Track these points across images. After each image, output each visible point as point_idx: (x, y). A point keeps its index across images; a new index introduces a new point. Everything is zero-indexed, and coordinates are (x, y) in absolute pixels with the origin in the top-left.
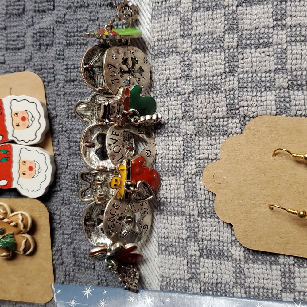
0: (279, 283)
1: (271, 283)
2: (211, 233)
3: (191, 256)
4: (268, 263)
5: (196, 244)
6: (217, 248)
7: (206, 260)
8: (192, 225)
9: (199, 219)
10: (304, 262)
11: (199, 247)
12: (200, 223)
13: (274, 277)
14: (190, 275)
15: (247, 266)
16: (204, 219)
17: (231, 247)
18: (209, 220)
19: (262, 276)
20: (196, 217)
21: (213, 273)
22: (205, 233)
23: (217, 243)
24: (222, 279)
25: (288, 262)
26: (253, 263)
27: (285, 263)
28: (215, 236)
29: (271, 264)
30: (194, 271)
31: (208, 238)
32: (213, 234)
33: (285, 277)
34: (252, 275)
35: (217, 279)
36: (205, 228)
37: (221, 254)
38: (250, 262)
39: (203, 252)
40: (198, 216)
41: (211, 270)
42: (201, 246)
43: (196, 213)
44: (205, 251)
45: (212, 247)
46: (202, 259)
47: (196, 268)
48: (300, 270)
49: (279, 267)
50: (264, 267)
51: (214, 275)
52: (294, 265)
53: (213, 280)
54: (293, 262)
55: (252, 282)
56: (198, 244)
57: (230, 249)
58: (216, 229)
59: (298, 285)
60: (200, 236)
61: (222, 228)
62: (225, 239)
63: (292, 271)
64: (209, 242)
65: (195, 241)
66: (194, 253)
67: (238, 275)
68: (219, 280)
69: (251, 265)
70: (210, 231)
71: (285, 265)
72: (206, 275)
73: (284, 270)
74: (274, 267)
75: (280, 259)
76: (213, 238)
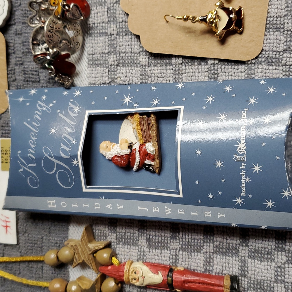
0: (172, 79)
1: (166, 79)
2: (126, 47)
3: (111, 66)
4: (164, 65)
5: (115, 56)
6: (130, 58)
7: (122, 68)
8: (113, 42)
9: (118, 37)
10: (189, 61)
11: (117, 58)
12: (118, 40)
13: (168, 75)
14: (110, 80)
15: (150, 68)
16: (121, 37)
17: (140, 56)
18: (125, 37)
19: (160, 75)
20: (115, 36)
21: (126, 77)
22: (122, 47)
23: (130, 54)
24: (132, 81)
25: (178, 62)
26: (154, 66)
27: (176, 63)
28: (128, 49)
29: (166, 65)
30: (112, 76)
31: (124, 51)
32: (127, 48)
33: (176, 74)
34: (153, 75)
35: (129, 81)
36: (121, 43)
37: (133, 62)
38: (152, 66)
39: (120, 62)
40: (117, 35)
41: (125, 75)
42: (118, 58)
43: (115, 32)
44: (121, 61)
45: (126, 58)
46: (119, 68)
47: (114, 75)
48: (186, 68)
49: (171, 67)
50: (162, 68)
51: (127, 78)
52: (181, 64)
53: (126, 82)
54: (181, 62)
55: (153, 80)
56: (116, 56)
57: (139, 58)
58: (130, 44)
59: (184, 78)
60: (118, 50)
61: (134, 42)
62: (135, 51)
63: (181, 69)
64: (124, 54)
65: (114, 54)
66: (113, 63)
67: (144, 77)
68: (131, 81)
69: (153, 68)
70: (125, 45)
71: (176, 65)
72: (121, 79)
73: (175, 69)
74: (168, 67)
75: (172, 61)
76: (127, 51)
